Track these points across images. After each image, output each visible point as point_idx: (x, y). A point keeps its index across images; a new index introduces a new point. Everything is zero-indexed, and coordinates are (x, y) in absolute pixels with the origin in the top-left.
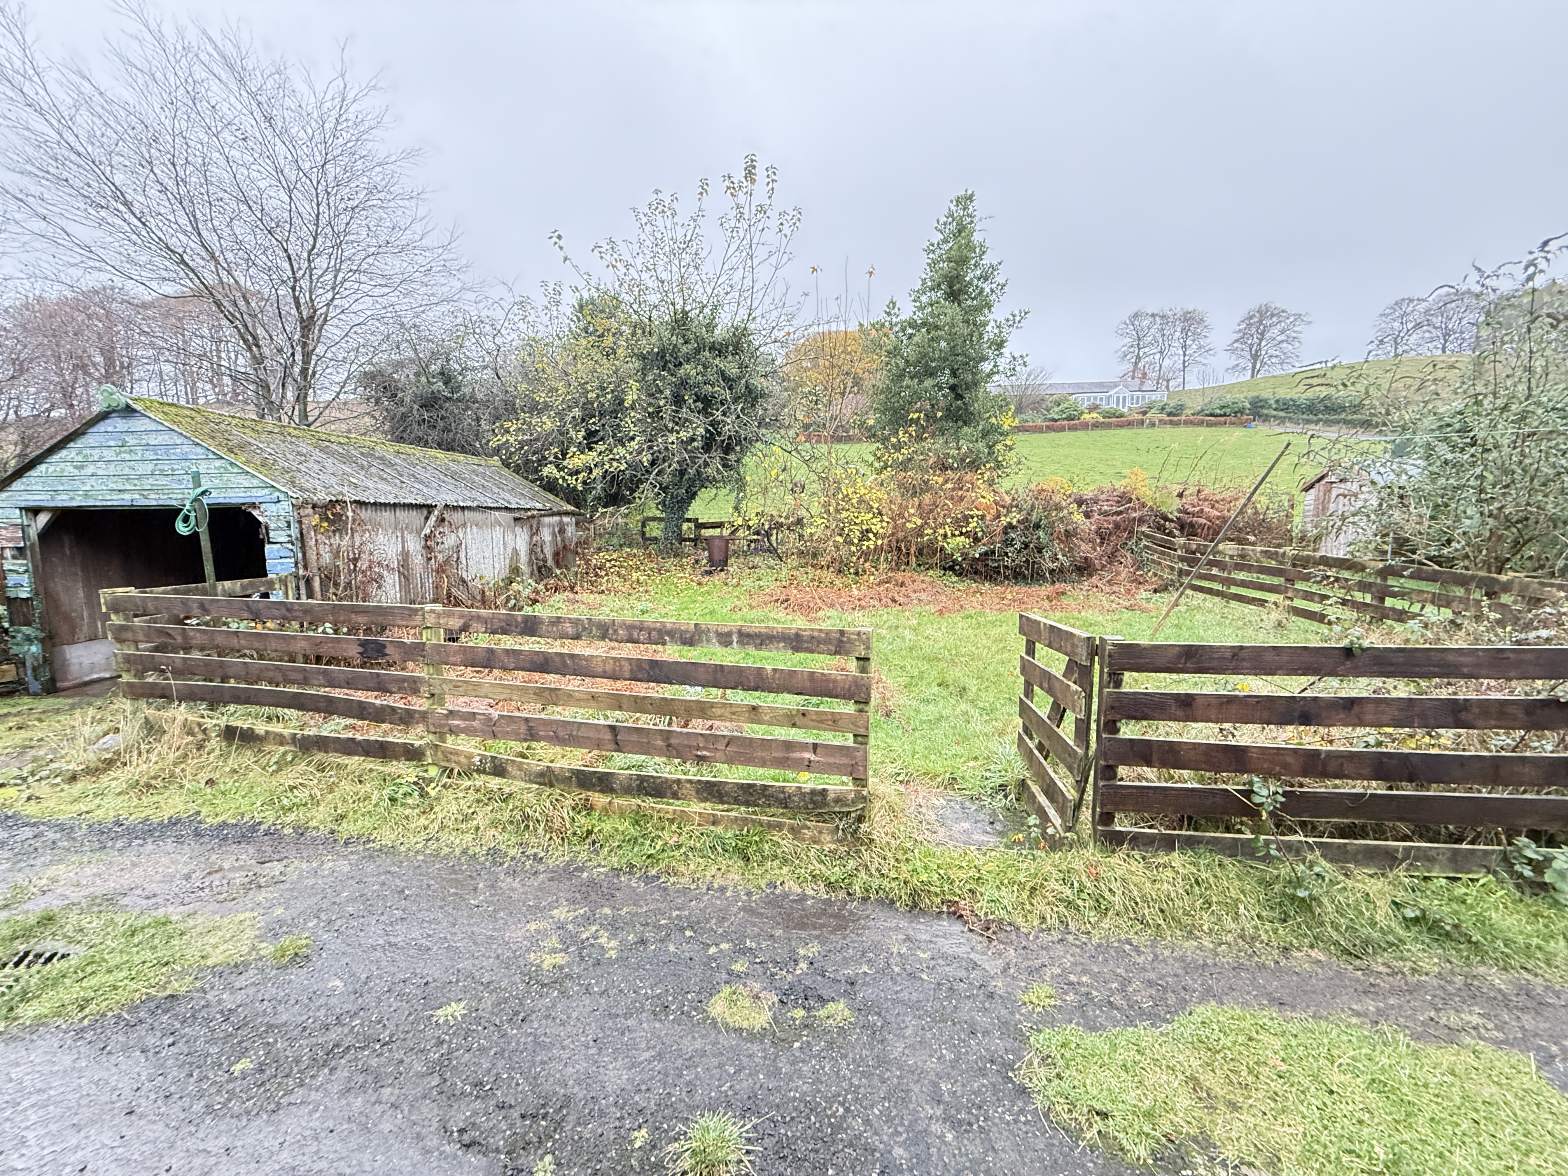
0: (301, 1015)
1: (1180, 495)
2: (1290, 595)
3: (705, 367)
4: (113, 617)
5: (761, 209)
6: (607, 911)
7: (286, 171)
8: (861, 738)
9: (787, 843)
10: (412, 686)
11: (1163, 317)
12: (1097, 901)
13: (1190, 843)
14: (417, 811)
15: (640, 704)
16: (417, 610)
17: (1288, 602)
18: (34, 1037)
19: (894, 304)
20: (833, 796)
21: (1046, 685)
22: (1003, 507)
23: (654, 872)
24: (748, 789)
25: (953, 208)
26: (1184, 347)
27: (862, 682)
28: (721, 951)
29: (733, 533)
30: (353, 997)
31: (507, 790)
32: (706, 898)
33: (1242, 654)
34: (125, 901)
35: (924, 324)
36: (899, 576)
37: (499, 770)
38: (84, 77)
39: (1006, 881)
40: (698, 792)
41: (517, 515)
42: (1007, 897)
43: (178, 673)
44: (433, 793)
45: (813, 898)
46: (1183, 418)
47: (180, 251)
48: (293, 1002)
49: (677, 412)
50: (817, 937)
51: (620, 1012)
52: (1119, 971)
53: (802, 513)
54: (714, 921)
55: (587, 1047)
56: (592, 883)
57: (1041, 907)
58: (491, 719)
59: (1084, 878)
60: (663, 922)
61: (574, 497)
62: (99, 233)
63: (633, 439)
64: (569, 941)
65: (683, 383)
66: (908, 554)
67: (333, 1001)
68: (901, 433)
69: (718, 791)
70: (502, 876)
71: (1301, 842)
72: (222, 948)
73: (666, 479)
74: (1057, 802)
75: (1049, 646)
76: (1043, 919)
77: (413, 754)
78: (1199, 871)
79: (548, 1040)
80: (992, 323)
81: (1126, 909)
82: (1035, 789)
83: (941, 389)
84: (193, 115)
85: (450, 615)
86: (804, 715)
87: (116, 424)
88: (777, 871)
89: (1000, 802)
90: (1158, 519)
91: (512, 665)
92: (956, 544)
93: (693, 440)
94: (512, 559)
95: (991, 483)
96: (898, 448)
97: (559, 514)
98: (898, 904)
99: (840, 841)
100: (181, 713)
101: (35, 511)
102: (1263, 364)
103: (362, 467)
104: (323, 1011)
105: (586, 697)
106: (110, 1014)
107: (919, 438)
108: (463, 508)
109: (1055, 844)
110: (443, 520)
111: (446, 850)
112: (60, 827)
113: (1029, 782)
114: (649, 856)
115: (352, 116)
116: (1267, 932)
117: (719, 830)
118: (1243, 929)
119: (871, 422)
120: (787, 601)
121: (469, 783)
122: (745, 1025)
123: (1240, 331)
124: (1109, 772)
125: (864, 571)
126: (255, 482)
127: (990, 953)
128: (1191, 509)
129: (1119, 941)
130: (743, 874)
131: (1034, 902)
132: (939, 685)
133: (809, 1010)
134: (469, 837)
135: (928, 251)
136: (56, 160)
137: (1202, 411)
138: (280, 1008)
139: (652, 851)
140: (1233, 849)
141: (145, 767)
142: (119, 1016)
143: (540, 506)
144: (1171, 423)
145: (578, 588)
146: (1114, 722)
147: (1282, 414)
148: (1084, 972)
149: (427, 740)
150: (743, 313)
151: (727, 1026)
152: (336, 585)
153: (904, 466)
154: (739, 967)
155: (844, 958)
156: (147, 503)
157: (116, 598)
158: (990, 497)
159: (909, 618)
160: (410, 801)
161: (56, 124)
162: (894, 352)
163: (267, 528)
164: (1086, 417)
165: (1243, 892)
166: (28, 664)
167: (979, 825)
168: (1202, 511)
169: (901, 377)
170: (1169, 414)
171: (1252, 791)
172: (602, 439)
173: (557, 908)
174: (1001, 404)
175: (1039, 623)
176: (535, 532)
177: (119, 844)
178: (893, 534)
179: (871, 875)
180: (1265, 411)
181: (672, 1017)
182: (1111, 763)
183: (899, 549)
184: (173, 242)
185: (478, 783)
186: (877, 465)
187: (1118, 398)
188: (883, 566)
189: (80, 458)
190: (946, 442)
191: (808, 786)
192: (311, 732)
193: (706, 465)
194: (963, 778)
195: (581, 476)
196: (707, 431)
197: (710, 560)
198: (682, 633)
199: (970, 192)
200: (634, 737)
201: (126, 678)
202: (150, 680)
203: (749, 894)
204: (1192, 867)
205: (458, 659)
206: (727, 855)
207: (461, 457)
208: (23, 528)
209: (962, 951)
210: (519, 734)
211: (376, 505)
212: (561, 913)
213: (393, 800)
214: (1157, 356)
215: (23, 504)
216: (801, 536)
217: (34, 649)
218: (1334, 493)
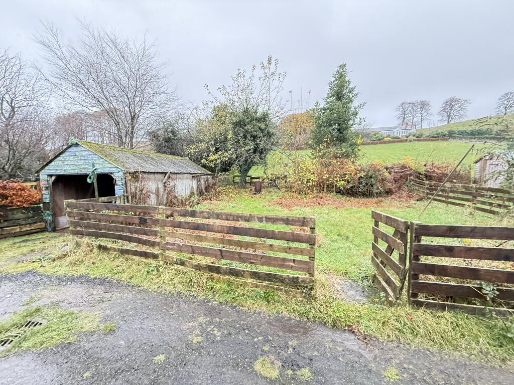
0: (109, 354)
1: (425, 165)
2: (475, 202)
3: (254, 126)
4: (68, 209)
5: (273, 74)
6: (217, 319)
7: (128, 72)
8: (312, 258)
9: (284, 296)
10: (155, 234)
11: (413, 104)
12: (412, 330)
13: (453, 308)
14: (155, 276)
15: (230, 242)
16: (157, 208)
17: (474, 205)
18: (25, 355)
19: (318, 103)
20: (301, 280)
21: (384, 239)
22: (358, 170)
23: (234, 305)
24: (269, 275)
25: (338, 69)
26: (422, 114)
27: (312, 237)
28: (259, 340)
29: (263, 180)
30: (127, 349)
31: (185, 271)
32: (253, 316)
33: (476, 230)
34: (62, 304)
35: (328, 109)
36: (321, 195)
37: (182, 263)
38: (73, 49)
39: (372, 318)
40: (250, 275)
41: (193, 175)
42: (373, 325)
43: (86, 227)
44: (161, 270)
45: (294, 319)
46: (422, 138)
47: (98, 98)
48: (107, 349)
49: (245, 141)
50: (296, 337)
51: (220, 365)
52: (426, 364)
53: (286, 173)
54: (256, 327)
55: (208, 380)
56: (213, 308)
57: (388, 331)
58: (180, 246)
59: (406, 320)
60: (237, 326)
61: (212, 170)
62: (76, 94)
63: (230, 150)
64: (203, 332)
65: (247, 131)
66: (324, 187)
67: (120, 350)
68: (321, 146)
69: (258, 275)
70: (182, 303)
71: (505, 311)
72: (88, 325)
73: (241, 163)
74: (392, 287)
75: (386, 224)
76: (389, 336)
77: (155, 257)
78: (458, 320)
79: (193, 375)
80: (353, 107)
81: (426, 335)
82: (380, 279)
83: (334, 130)
84: (103, 58)
85: (167, 209)
86: (290, 248)
87: (73, 149)
88: (280, 307)
89: (365, 283)
90: (417, 174)
91: (187, 227)
92: (341, 184)
93: (250, 150)
94: (191, 190)
95: (353, 162)
96: (320, 151)
97: (207, 175)
98: (328, 324)
99: (304, 297)
100: (86, 240)
101: (51, 176)
102: (452, 118)
103: (146, 161)
104: (116, 353)
105: (211, 239)
106: (50, 348)
107: (327, 147)
108: (176, 173)
109: (391, 304)
110: (170, 177)
111: (164, 291)
112: (48, 277)
113: (378, 276)
114: (233, 298)
115: (146, 54)
116: (493, 351)
117: (258, 290)
118: (481, 349)
119: (310, 142)
120: (281, 203)
121: (173, 267)
122: (268, 376)
123: (443, 107)
124: (415, 277)
125: (308, 193)
126: (112, 166)
127: (367, 350)
128: (430, 170)
129: (424, 349)
130: (267, 308)
131: (385, 328)
132: (338, 235)
133: (294, 370)
134: (172, 287)
135: (330, 84)
136: (65, 73)
137: (429, 136)
138: (103, 351)
139: (234, 296)
140: (473, 312)
141: (74, 257)
142: (52, 349)
143: (201, 172)
144: (418, 140)
145: (212, 199)
146: (418, 256)
147: (461, 136)
148: (410, 363)
149: (159, 252)
150: (266, 108)
151: (261, 375)
152: (136, 198)
153: (321, 157)
154: (266, 348)
155: (307, 348)
156: (81, 173)
157: (68, 203)
158: (353, 167)
159: (325, 210)
160: (153, 273)
161: (65, 62)
162: (318, 119)
163: (115, 180)
164: (386, 139)
165: (479, 331)
166: (48, 222)
167: (358, 292)
168: (434, 171)
169: (320, 126)
170: (417, 137)
171: (482, 288)
172: (221, 150)
173: (199, 317)
174: (357, 135)
175: (381, 215)
176: (199, 181)
177: (64, 283)
178: (318, 180)
179: (316, 312)
180: (454, 135)
181: (240, 369)
182: (416, 273)
183: (320, 185)
184: (96, 95)
185: (176, 267)
186: (312, 157)
187: (397, 132)
188: (315, 191)
189: (63, 160)
190: (337, 148)
191: (291, 276)
192: (125, 247)
193: (254, 158)
194: (350, 273)
195: (213, 162)
196: (254, 147)
197: (255, 189)
198: (245, 217)
199: (344, 63)
200: (228, 254)
201: (71, 228)
202: (78, 229)
203: (269, 316)
204: (454, 318)
205: (170, 224)
206: (261, 299)
207: (176, 157)
208: (48, 181)
209: (355, 348)
210: (189, 251)
211: (149, 173)
212: (201, 319)
213: (148, 272)
214: (411, 117)
215: (48, 174)
216: (286, 181)
217: (50, 218)
218: (488, 164)
